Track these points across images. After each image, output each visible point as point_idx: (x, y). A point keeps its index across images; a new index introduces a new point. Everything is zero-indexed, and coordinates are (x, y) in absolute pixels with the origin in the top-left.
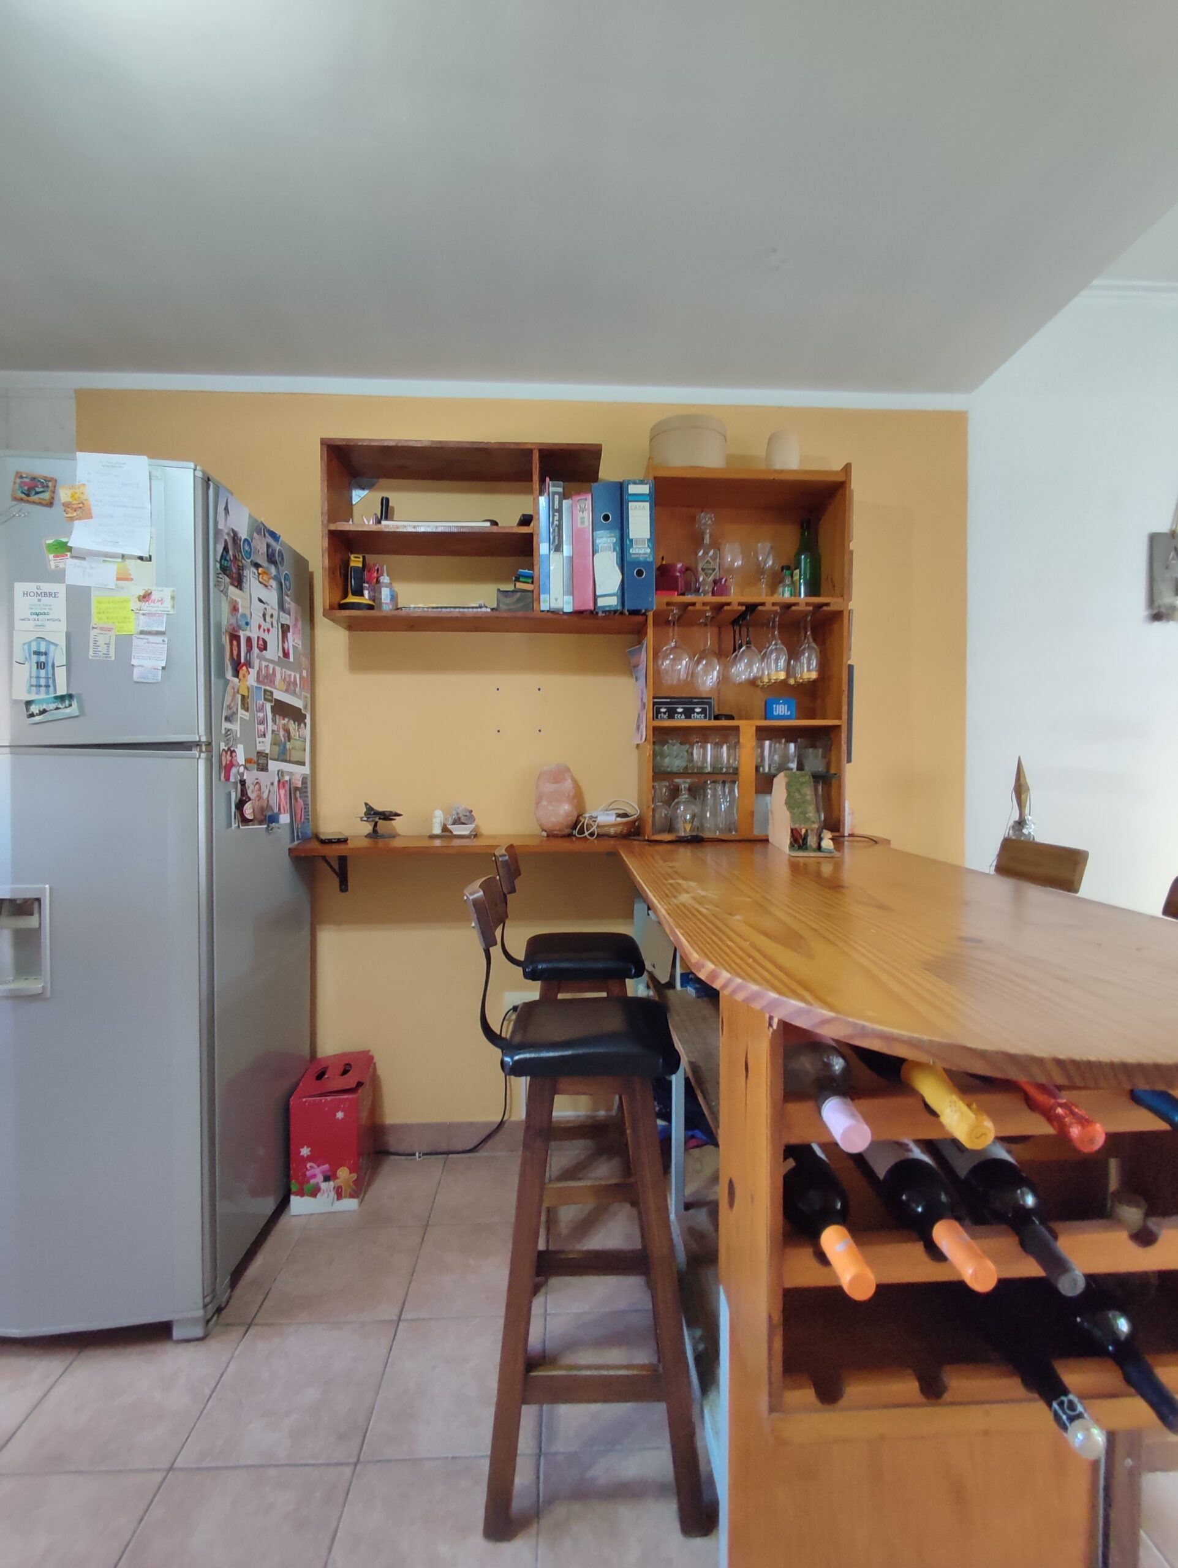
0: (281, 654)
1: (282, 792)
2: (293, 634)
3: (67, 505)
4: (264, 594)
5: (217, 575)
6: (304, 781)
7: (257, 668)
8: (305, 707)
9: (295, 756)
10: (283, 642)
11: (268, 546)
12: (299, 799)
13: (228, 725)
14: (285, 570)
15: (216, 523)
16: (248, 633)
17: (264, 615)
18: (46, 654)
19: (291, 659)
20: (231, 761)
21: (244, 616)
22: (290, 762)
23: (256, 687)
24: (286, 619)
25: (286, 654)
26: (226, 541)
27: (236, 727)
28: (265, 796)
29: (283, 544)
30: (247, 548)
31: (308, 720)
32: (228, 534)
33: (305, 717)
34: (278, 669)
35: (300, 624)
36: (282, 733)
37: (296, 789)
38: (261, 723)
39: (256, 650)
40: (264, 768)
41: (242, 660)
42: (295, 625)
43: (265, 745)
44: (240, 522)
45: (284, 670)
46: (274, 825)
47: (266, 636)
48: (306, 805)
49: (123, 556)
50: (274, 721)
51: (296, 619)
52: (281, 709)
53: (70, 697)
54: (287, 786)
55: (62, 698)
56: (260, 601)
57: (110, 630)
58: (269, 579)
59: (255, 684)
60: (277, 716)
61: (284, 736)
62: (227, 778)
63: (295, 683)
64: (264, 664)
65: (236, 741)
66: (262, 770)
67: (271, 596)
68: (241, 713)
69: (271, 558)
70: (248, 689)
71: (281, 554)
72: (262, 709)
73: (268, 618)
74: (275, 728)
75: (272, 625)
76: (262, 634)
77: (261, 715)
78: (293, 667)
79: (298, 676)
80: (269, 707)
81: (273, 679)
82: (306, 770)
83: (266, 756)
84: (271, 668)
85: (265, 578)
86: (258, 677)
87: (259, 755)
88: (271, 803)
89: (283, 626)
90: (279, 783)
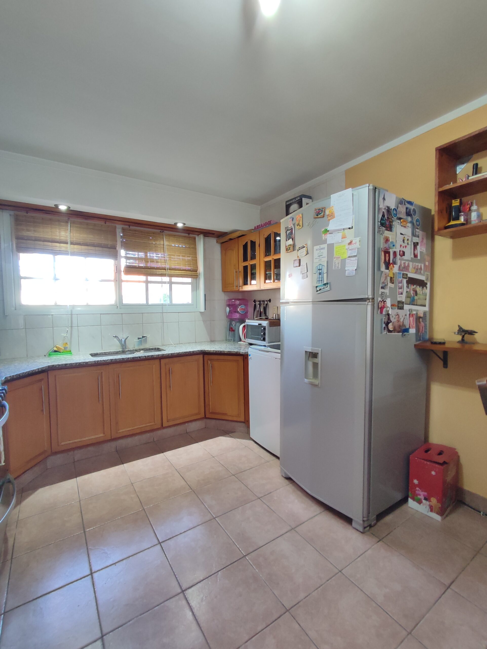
0: (413, 256)
1: (411, 319)
2: (421, 246)
3: (328, 215)
4: (403, 230)
5: (379, 228)
6: (425, 313)
8: (427, 279)
9: (419, 302)
10: (414, 250)
11: (407, 208)
12: (421, 322)
14: (416, 217)
15: (379, 206)
16: (394, 250)
17: (404, 241)
18: (321, 269)
19: (419, 258)
20: (384, 305)
21: (392, 242)
22: (416, 305)
23: (399, 273)
24: (416, 240)
25: (416, 256)
26: (383, 212)
28: (402, 320)
29: (416, 205)
30: (395, 212)
31: (428, 286)
32: (385, 209)
33: (426, 284)
34: (411, 264)
35: (425, 241)
36: (412, 292)
37: (420, 317)
38: (401, 288)
40: (402, 308)
42: (422, 241)
43: (403, 298)
44: (391, 202)
45: (414, 263)
46: (406, 333)
47: (404, 250)
48: (425, 325)
49: (344, 229)
50: (408, 287)
51: (423, 239)
52: (411, 281)
53: (327, 283)
54: (415, 317)
55: (325, 284)
56: (401, 234)
57: (339, 258)
58: (407, 223)
59: (398, 272)
61: (413, 294)
62: (381, 312)
63: (421, 269)
64: (403, 262)
65: (387, 297)
66: (400, 309)
67: (408, 231)
68: (390, 285)
69: (408, 214)
70: (394, 274)
71: (414, 210)
72: (401, 282)
73: (406, 241)
74: (408, 290)
75: (408, 244)
76: (402, 249)
77: (400, 285)
78: (419, 261)
79: (423, 265)
80: (405, 281)
81: (406, 268)
82: (426, 309)
83: (403, 303)
84: (407, 263)
85: (404, 223)
86: (399, 268)
87: (398, 302)
88: (405, 323)
89: (414, 243)
90: (410, 314)
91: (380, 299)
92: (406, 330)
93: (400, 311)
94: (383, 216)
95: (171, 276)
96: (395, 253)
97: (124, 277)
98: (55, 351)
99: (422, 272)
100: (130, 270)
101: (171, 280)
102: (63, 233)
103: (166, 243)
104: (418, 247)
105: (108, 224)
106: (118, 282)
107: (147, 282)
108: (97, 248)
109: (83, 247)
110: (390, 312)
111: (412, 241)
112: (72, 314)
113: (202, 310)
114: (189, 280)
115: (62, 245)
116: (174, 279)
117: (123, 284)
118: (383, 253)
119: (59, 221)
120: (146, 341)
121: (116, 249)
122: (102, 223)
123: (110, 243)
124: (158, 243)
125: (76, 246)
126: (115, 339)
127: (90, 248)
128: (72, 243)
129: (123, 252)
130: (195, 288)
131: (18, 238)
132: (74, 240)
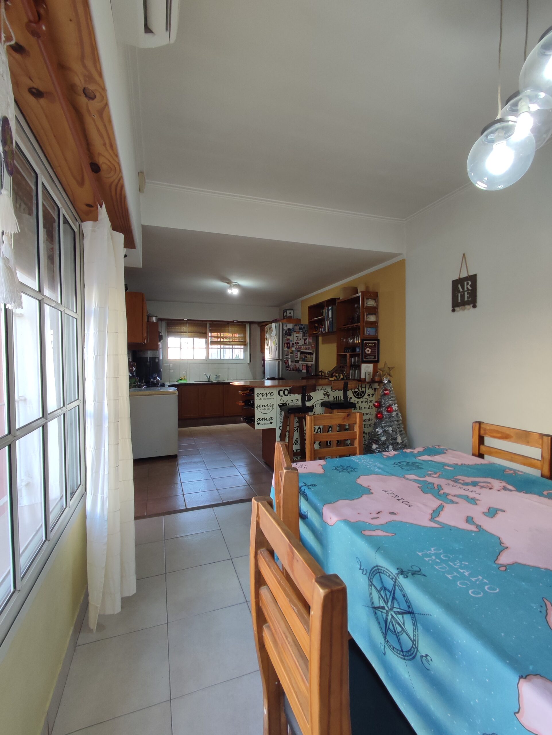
0: (303, 344)
1: (303, 367)
2: (309, 339)
4: (297, 335)
5: (284, 336)
6: (312, 364)
7: (295, 347)
8: (314, 352)
9: (308, 360)
10: (305, 341)
11: (299, 327)
12: (310, 368)
13: (287, 357)
14: (305, 329)
16: (293, 342)
17: (298, 339)
19: (307, 344)
20: (287, 362)
21: (291, 340)
22: (307, 361)
24: (305, 338)
25: (305, 343)
27: (289, 357)
28: (297, 367)
29: (305, 325)
30: (293, 329)
31: (314, 354)
34: (302, 347)
35: (311, 337)
36: (303, 357)
37: (309, 366)
41: (291, 346)
43: (298, 359)
44: (290, 326)
45: (305, 347)
47: (298, 342)
52: (302, 353)
54: (305, 366)
62: (286, 364)
63: (309, 348)
64: (297, 346)
65: (289, 359)
66: (297, 363)
67: (300, 335)
68: (290, 354)
69: (300, 328)
70: (292, 351)
71: (304, 327)
72: (297, 353)
73: (299, 339)
74: (301, 356)
76: (297, 342)
77: (296, 354)
78: (307, 345)
79: (310, 347)
80: (299, 353)
81: (301, 348)
82: (314, 363)
83: (298, 361)
84: (300, 347)
85: (298, 332)
86: (296, 349)
87: (296, 361)
88: (299, 368)
89: (304, 339)
90: (302, 365)
91: (285, 360)
92: (301, 371)
93: (296, 364)
94: (286, 331)
95: (232, 345)
96: (293, 344)
97: (210, 346)
98: (181, 380)
99: (310, 349)
100: (213, 343)
101: (232, 347)
102: (185, 328)
103: (230, 329)
104: (307, 340)
105: (203, 322)
106: (207, 348)
107: (221, 348)
108: (199, 334)
109: (193, 334)
110: (290, 364)
111: (303, 338)
113: (248, 362)
114: (242, 347)
115: (184, 333)
116: (234, 347)
117: (210, 349)
118: (286, 345)
119: (183, 323)
120: (219, 377)
121: (206, 333)
122: (201, 322)
123: (204, 332)
124: (226, 329)
125: (190, 334)
126: (205, 375)
127: (195, 334)
128: (188, 333)
129: (210, 334)
130: (245, 351)
131: (168, 332)
132: (189, 331)
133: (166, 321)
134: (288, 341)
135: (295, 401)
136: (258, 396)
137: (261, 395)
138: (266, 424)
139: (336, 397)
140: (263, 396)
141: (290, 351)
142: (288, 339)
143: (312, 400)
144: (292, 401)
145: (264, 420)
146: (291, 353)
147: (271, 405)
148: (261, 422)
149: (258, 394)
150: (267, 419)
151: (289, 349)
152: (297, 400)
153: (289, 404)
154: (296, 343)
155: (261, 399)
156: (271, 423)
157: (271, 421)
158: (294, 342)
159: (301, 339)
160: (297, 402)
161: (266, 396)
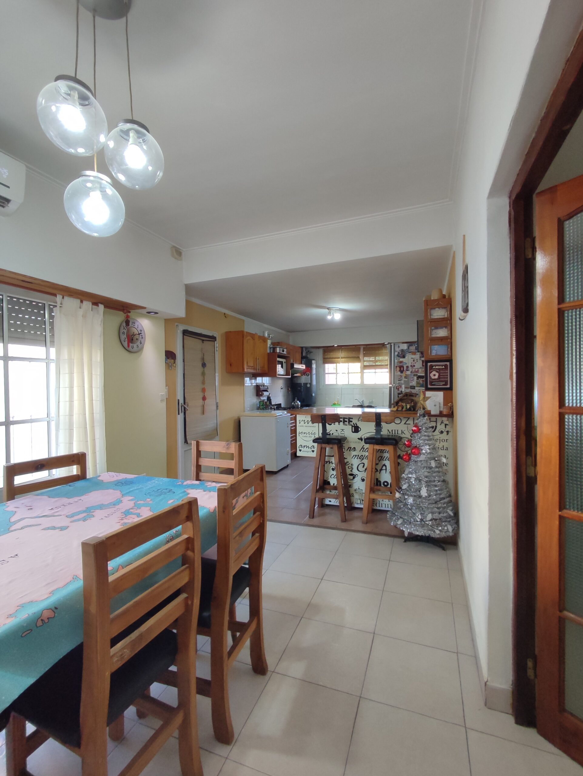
4: (413, 356)
5: (396, 358)
7: (411, 370)
11: (416, 347)
13: (399, 382)
15: (395, 350)
16: (407, 365)
17: (414, 361)
20: (400, 387)
27: (403, 382)
30: (407, 350)
34: (420, 370)
36: (421, 382)
39: (410, 368)
40: (414, 389)
41: (405, 370)
43: (414, 384)
44: (404, 347)
47: (415, 364)
60: (419, 379)
62: (398, 390)
64: (414, 369)
65: (402, 384)
67: (418, 356)
68: (404, 379)
70: (407, 375)
73: (416, 361)
74: (418, 381)
75: (417, 361)
76: (413, 364)
77: (412, 379)
80: (415, 378)
81: (418, 372)
83: (415, 386)
84: (417, 370)
85: (414, 353)
86: (411, 372)
87: (411, 386)
91: (397, 385)
93: (412, 390)
94: (399, 353)
97: (365, 371)
98: (334, 404)
100: (367, 367)
102: (339, 354)
103: (385, 351)
105: (357, 347)
106: (362, 373)
108: (352, 359)
109: (346, 359)
110: (403, 390)
111: (420, 359)
112: (342, 389)
115: (339, 359)
117: (364, 374)
118: (399, 368)
119: (335, 350)
120: (372, 403)
121: (359, 358)
122: (354, 347)
123: (356, 356)
124: (381, 352)
126: (357, 401)
127: (349, 359)
128: (341, 358)
131: (324, 359)
132: (343, 356)
133: (323, 348)
134: (401, 364)
135: (339, 431)
136: (300, 423)
137: (303, 423)
138: (308, 452)
139: (392, 430)
140: (304, 423)
141: (403, 375)
142: (401, 362)
143: (359, 432)
144: (337, 431)
145: (306, 447)
146: (405, 377)
147: (313, 433)
148: (302, 449)
149: (300, 420)
150: (308, 446)
151: (402, 373)
152: (342, 430)
153: (333, 434)
154: (411, 365)
155: (302, 426)
156: (313, 451)
157: (313, 449)
158: (409, 365)
159: (418, 361)
160: (341, 433)
161: (308, 423)
